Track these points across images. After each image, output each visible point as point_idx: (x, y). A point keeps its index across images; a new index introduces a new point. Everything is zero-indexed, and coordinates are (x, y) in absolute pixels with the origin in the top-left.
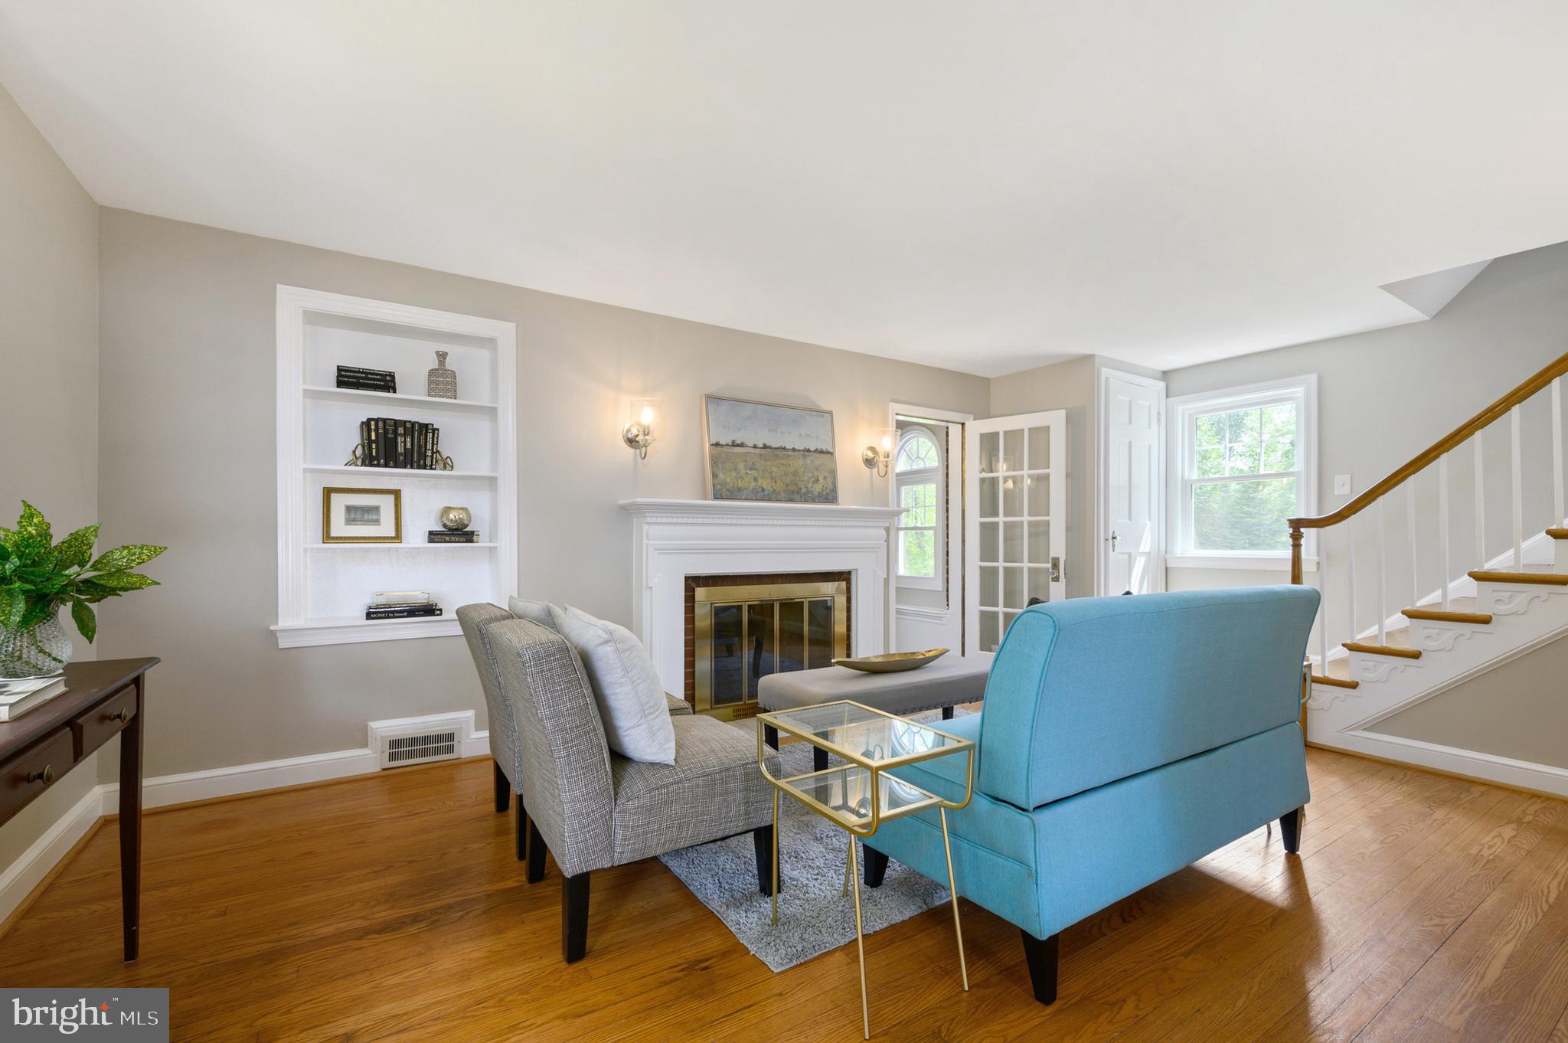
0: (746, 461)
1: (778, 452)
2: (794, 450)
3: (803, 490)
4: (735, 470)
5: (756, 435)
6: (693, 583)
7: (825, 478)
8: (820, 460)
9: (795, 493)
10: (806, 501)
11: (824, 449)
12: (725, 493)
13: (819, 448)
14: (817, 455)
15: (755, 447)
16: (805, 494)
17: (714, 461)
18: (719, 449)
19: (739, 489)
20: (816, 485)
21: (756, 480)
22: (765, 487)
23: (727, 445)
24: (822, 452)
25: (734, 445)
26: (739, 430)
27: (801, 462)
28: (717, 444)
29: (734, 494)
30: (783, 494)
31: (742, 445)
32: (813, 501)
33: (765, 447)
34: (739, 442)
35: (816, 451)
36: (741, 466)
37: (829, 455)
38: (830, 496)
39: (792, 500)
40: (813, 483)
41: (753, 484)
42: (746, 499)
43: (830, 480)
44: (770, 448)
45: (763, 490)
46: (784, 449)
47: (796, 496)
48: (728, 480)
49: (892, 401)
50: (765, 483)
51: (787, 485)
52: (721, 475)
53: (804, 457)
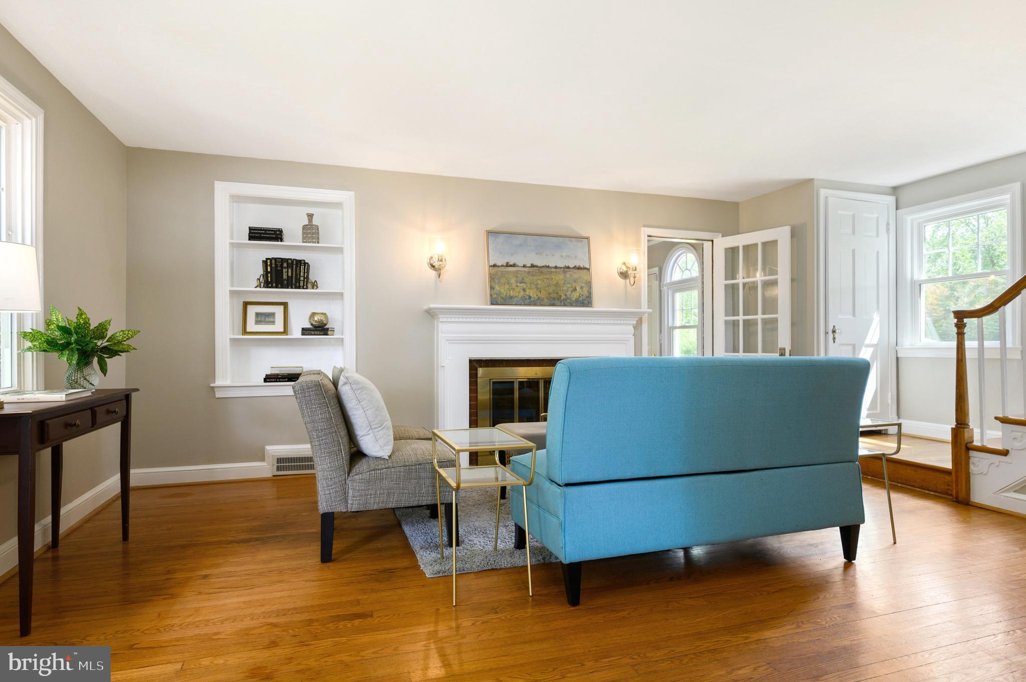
0: (517, 277)
1: (543, 270)
2: (556, 267)
3: (563, 297)
4: (508, 283)
5: (525, 258)
6: (475, 365)
7: (582, 288)
8: (577, 274)
9: (556, 299)
10: (565, 305)
11: (582, 266)
12: (499, 300)
13: (577, 265)
14: (576, 271)
15: (524, 266)
16: (564, 299)
17: (492, 278)
18: (496, 269)
19: (511, 298)
20: (574, 293)
21: (524, 290)
22: (531, 295)
23: (502, 266)
24: (579, 268)
25: (508, 265)
26: (512, 255)
27: (561, 276)
28: (495, 266)
29: (506, 301)
30: (546, 300)
31: (514, 265)
32: (571, 305)
33: (533, 266)
34: (511, 263)
35: (575, 268)
36: (513, 281)
37: (585, 271)
38: (586, 301)
39: (553, 305)
40: (572, 292)
41: (522, 293)
42: (516, 305)
43: (586, 289)
44: (536, 266)
45: (530, 297)
46: (548, 267)
47: (557, 302)
48: (503, 291)
49: (645, 226)
50: (532, 293)
51: (550, 294)
52: (497, 288)
53: (565, 272)
